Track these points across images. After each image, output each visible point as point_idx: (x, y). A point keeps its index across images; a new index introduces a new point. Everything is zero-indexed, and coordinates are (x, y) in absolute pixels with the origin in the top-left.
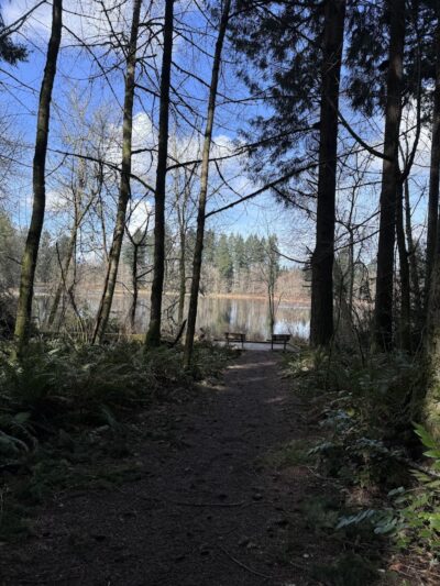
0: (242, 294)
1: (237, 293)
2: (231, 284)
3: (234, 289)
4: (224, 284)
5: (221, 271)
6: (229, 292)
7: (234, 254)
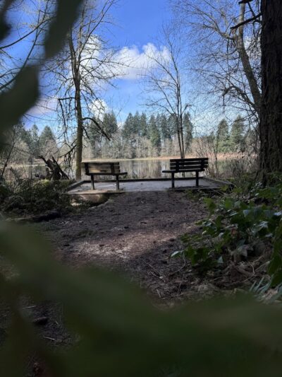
0: (167, 156)
1: (164, 156)
2: (160, 150)
3: (162, 153)
4: (155, 151)
5: (152, 142)
6: (159, 155)
7: (160, 129)
